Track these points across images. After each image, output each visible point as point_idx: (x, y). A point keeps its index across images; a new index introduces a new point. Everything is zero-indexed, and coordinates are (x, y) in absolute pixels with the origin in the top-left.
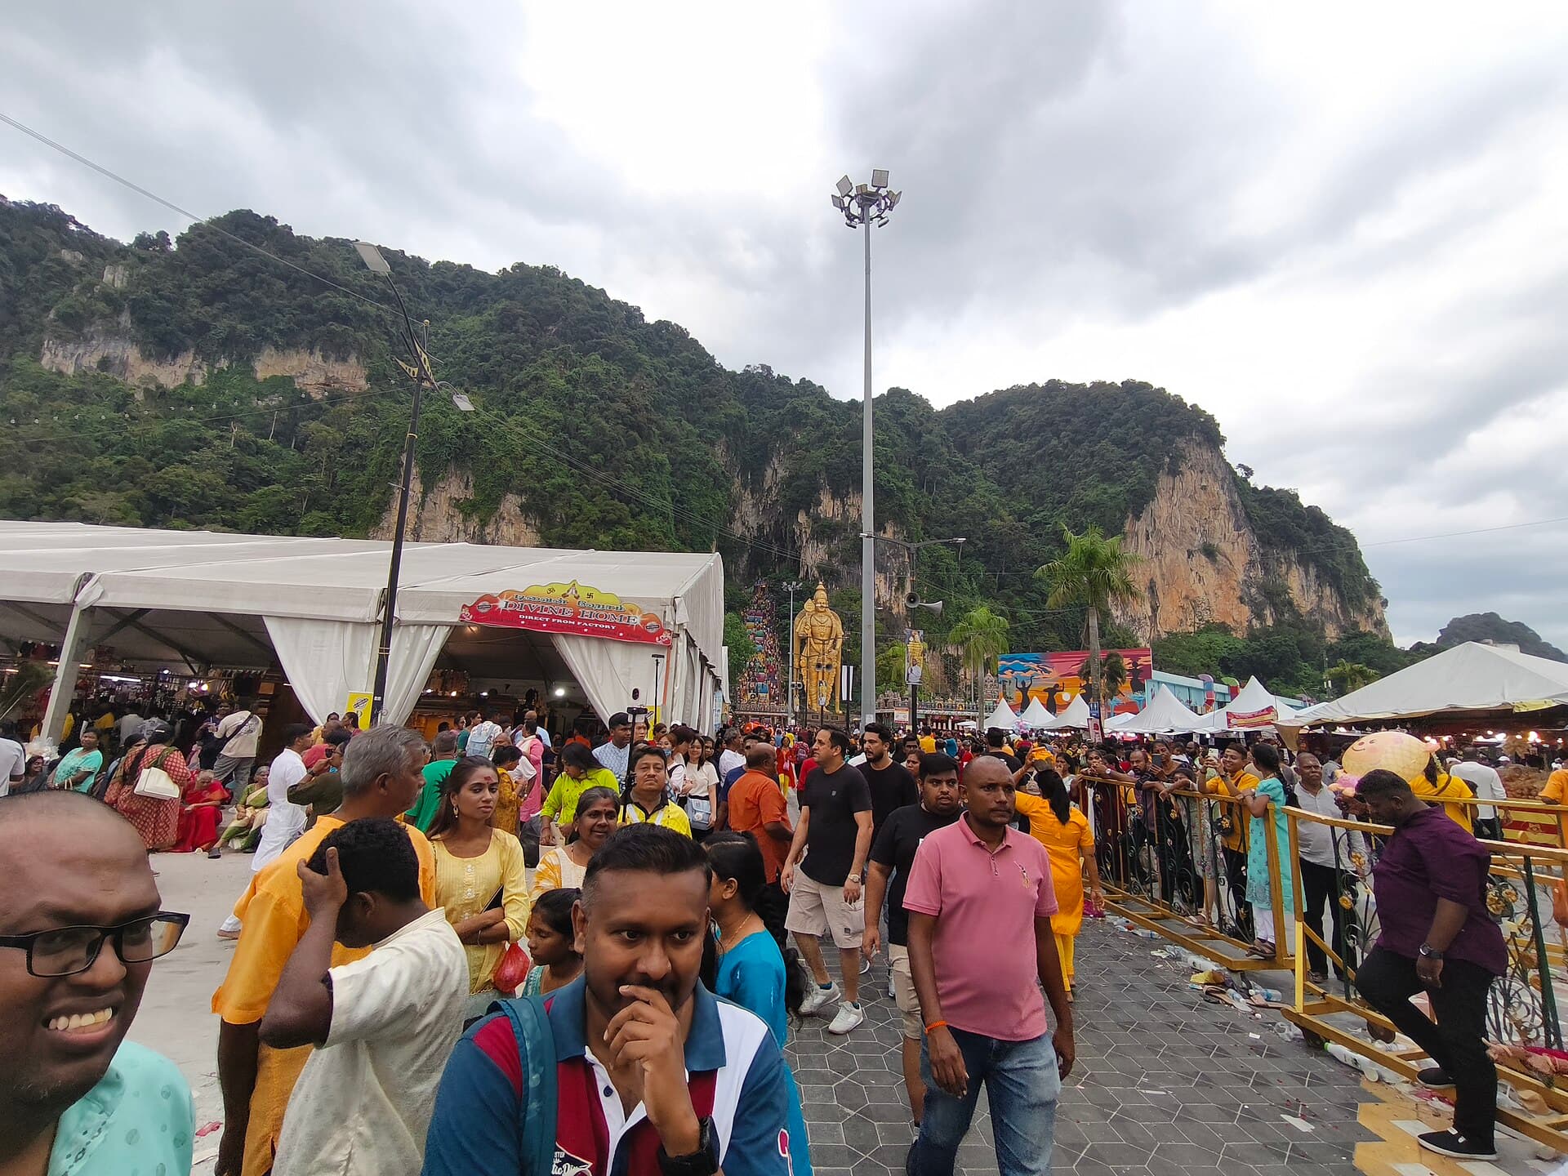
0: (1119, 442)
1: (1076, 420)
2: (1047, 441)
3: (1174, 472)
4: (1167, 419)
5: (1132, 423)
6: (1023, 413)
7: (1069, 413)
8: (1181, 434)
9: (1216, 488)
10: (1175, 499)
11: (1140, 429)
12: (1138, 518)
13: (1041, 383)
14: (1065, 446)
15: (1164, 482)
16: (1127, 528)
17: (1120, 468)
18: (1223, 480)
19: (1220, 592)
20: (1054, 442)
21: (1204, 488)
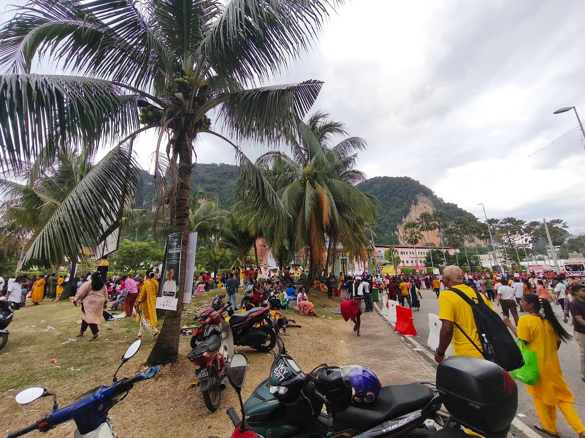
0: (401, 197)
1: (390, 189)
2: (383, 196)
3: (416, 204)
4: (413, 190)
5: (404, 191)
6: (378, 186)
7: (388, 187)
8: (417, 194)
9: (429, 207)
10: (417, 211)
11: (406, 193)
12: (406, 218)
13: (382, 177)
14: (388, 197)
15: (413, 207)
16: (403, 220)
17: (400, 205)
18: (431, 204)
19: (431, 235)
20: (385, 196)
21: (425, 207)
